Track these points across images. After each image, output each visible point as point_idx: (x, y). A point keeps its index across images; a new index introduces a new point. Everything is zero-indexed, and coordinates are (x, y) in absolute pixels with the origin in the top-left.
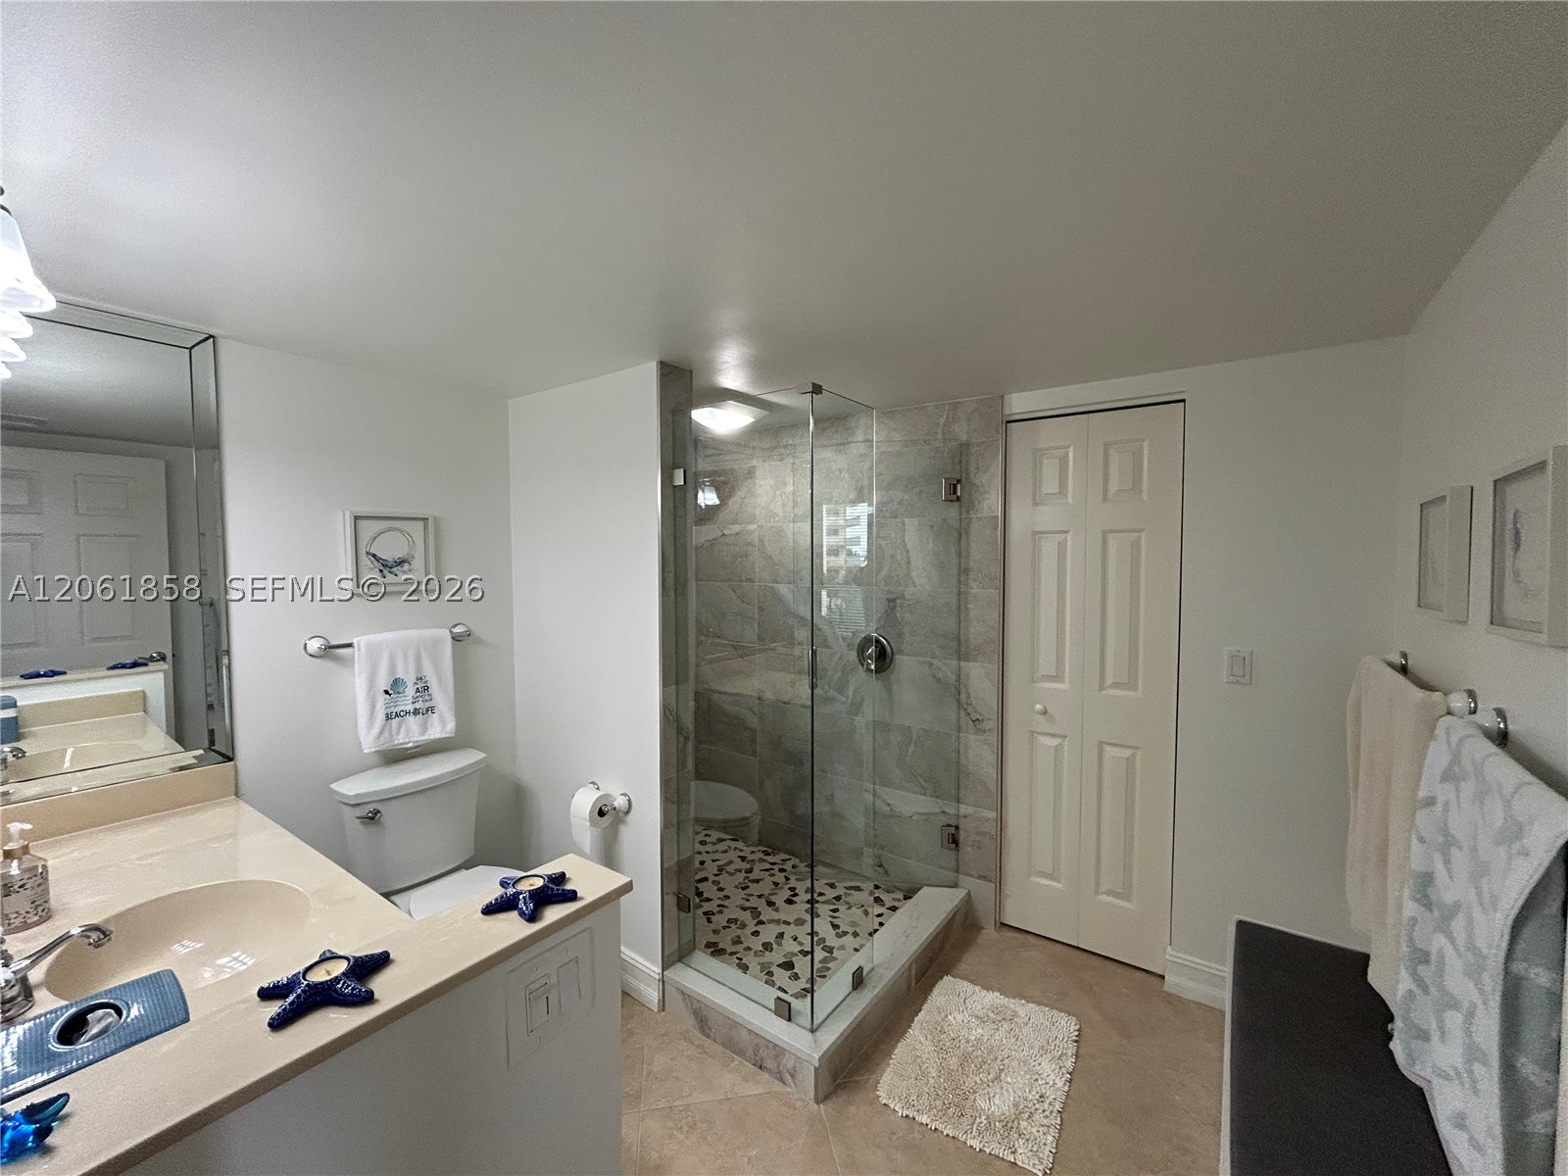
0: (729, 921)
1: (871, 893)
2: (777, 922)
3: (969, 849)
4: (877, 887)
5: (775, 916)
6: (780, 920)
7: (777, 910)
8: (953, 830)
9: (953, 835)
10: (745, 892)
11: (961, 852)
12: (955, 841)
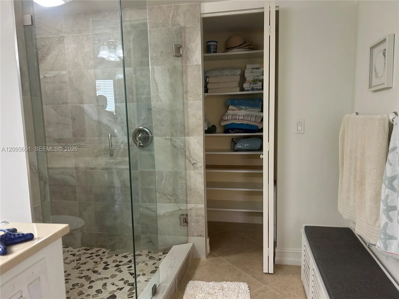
0: (73, 285)
1: (147, 255)
2: (102, 279)
3: (193, 224)
4: (149, 252)
5: (100, 276)
6: (103, 278)
7: (100, 274)
8: (185, 216)
9: (185, 218)
10: (79, 270)
11: (189, 226)
12: (186, 222)
